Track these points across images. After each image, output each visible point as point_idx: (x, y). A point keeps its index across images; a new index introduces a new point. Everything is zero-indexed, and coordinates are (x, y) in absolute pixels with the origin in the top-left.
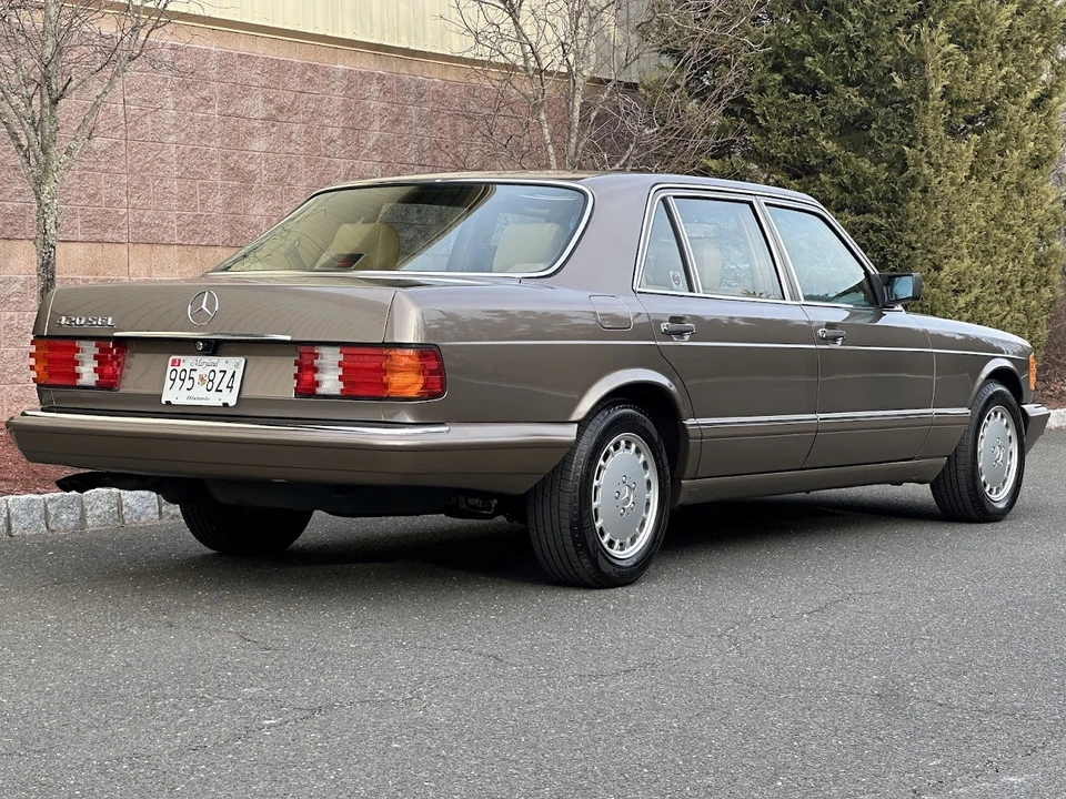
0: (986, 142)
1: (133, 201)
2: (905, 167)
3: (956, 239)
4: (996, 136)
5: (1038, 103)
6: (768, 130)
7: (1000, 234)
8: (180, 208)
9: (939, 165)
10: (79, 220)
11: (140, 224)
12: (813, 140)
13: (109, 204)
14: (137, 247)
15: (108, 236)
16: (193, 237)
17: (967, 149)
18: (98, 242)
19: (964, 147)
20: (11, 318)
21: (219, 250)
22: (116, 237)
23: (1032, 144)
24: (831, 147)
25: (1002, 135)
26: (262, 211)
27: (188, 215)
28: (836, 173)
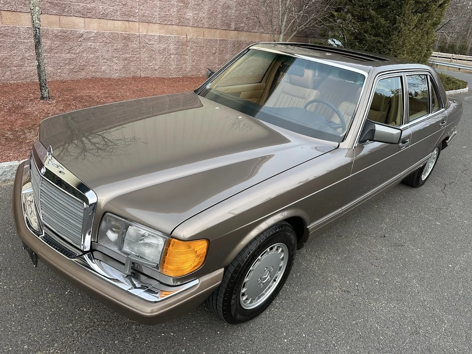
0: (422, 17)
1: (141, 7)
2: (395, 23)
3: (404, 48)
4: (426, 15)
5: (440, 6)
6: (355, 5)
7: (417, 47)
8: (160, 11)
9: (406, 23)
10: (119, 13)
11: (144, 16)
12: (368, 9)
13: (132, 8)
14: (143, 23)
15: (131, 19)
16: (164, 21)
17: (416, 18)
18: (127, 21)
19: (415, 18)
20: (91, 45)
21: (174, 26)
22: (134, 19)
23: (435, 19)
24: (373, 13)
25: (428, 15)
26: (191, 15)
27: (163, 14)
28: (372, 22)
